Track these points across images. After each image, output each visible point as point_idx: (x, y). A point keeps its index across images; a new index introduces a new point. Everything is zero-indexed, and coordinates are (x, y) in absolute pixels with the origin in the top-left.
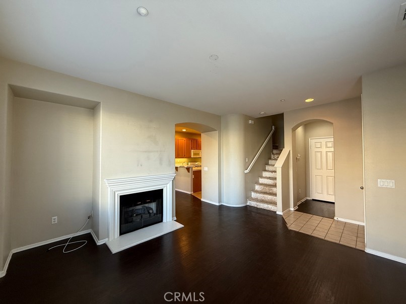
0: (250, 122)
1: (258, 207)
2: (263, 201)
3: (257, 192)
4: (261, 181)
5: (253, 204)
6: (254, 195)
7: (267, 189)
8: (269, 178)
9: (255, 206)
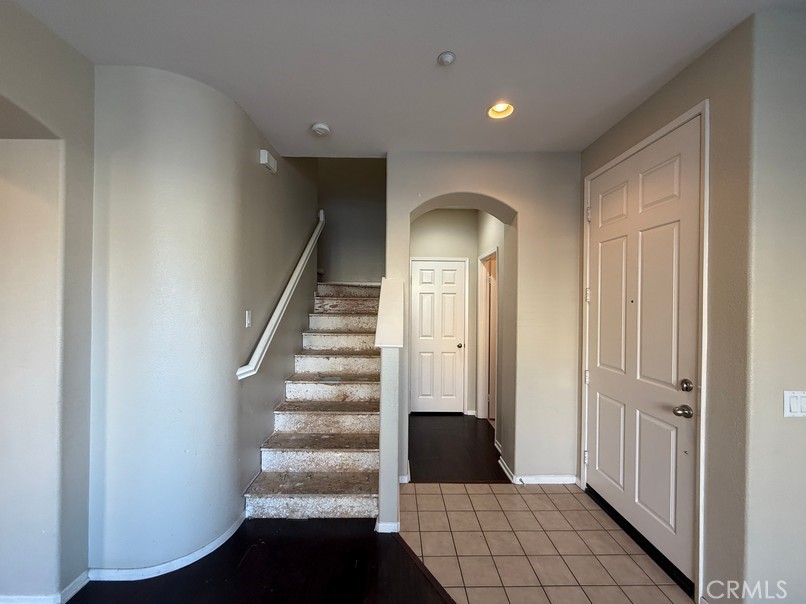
0: (264, 157)
1: (297, 516)
2: (313, 484)
3: (282, 442)
4: (295, 391)
5: (274, 507)
6: (271, 460)
7: (320, 424)
8: (320, 378)
9: (284, 514)
